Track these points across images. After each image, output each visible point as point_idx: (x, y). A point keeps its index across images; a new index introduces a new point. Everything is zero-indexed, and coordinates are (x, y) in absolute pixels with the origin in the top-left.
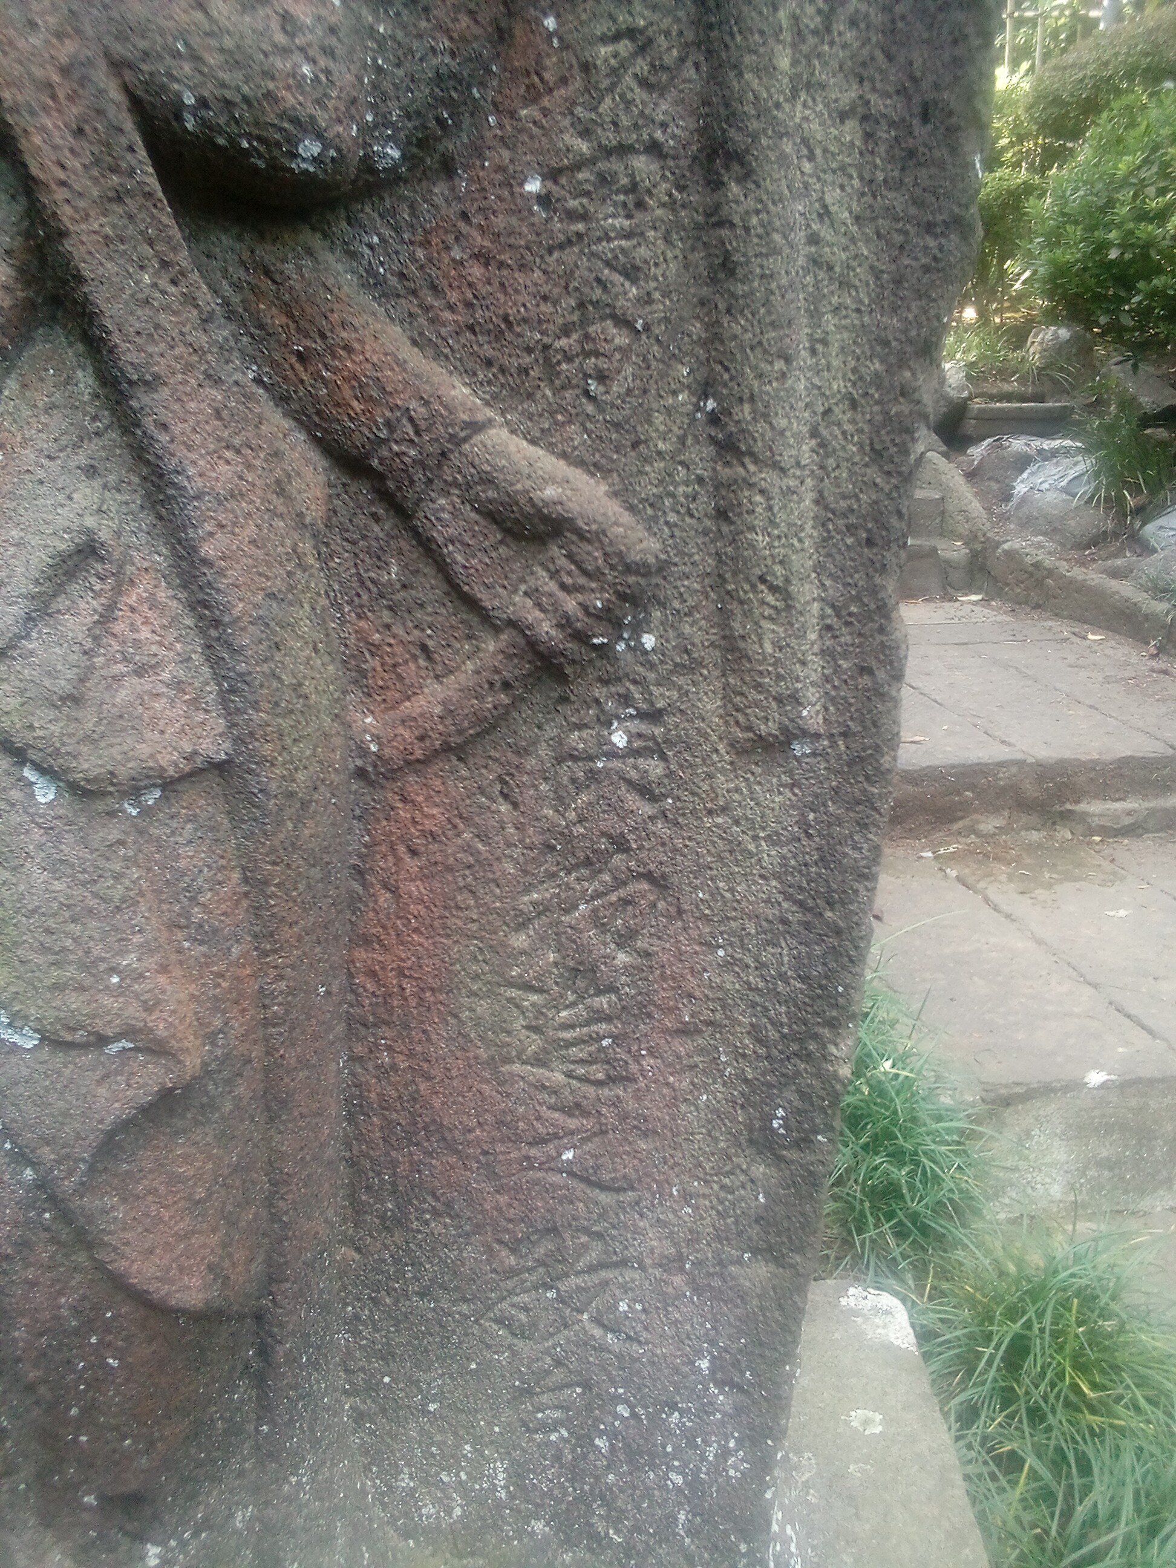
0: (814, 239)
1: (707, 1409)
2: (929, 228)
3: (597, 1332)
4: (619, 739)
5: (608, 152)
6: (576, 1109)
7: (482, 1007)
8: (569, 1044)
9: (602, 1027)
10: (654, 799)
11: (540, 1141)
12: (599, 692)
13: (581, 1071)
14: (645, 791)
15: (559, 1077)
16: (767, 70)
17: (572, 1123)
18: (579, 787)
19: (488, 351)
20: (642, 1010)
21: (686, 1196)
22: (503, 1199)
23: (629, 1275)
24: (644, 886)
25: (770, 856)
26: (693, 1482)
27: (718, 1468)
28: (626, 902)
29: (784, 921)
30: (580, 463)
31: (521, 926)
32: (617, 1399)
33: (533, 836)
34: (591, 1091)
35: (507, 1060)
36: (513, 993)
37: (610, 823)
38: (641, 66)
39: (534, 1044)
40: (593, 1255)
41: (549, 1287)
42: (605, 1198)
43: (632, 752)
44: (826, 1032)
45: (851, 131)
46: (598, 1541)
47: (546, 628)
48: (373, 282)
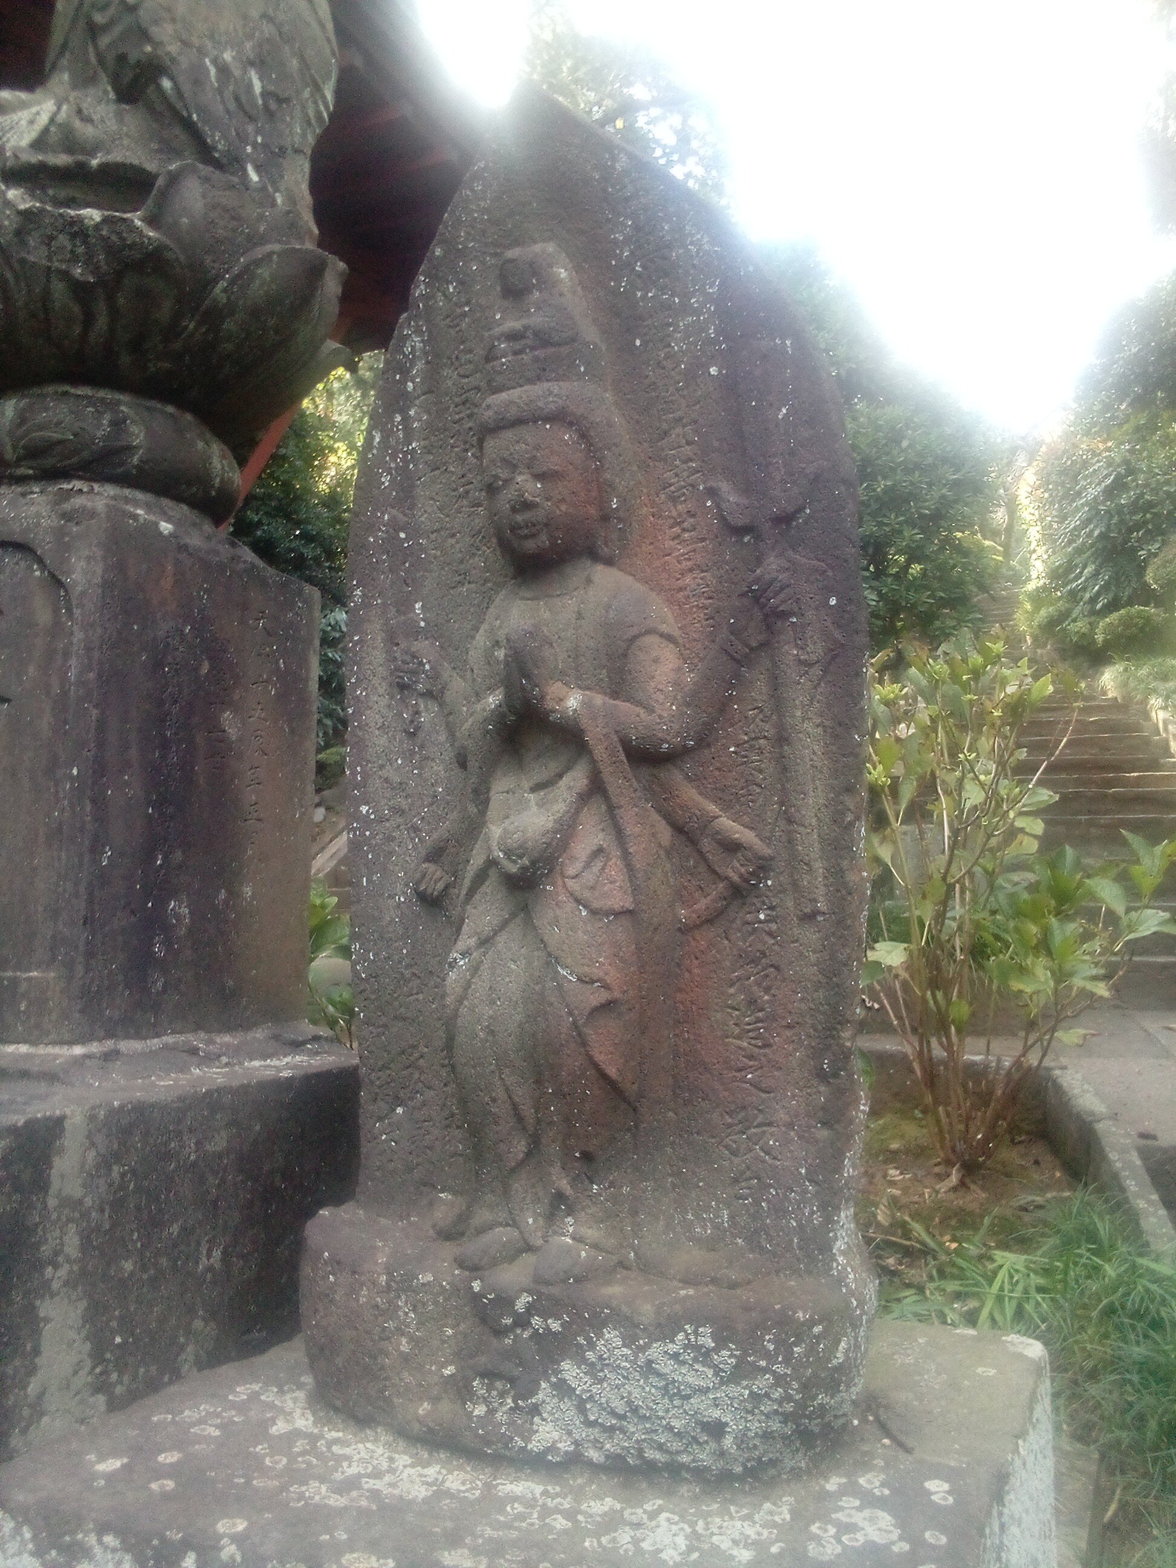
0: (811, 760)
1: (805, 1191)
2: (844, 755)
3: (762, 1154)
4: (762, 916)
5: (753, 739)
6: (751, 1057)
7: (719, 1016)
8: (749, 1031)
9: (760, 1025)
10: (775, 938)
11: (740, 1070)
12: (755, 900)
13: (753, 1042)
14: (770, 934)
15: (745, 1044)
16: (793, 716)
17: (751, 1063)
18: (751, 934)
19: (720, 795)
20: (773, 1018)
21: (793, 1096)
22: (726, 1094)
23: (773, 1129)
24: (772, 970)
25: (813, 957)
26: (800, 1226)
27: (810, 1220)
28: (767, 976)
29: (820, 982)
30: (747, 827)
31: (731, 986)
32: (770, 1186)
33: (735, 952)
34: (757, 1050)
35: (727, 1037)
36: (729, 1010)
37: (760, 947)
38: (761, 716)
39: (737, 1031)
40: (760, 1119)
41: (744, 1133)
42: (763, 1095)
43: (766, 921)
44: (839, 1027)
45: (820, 730)
46: (762, 1249)
47: (736, 878)
48: (687, 777)
